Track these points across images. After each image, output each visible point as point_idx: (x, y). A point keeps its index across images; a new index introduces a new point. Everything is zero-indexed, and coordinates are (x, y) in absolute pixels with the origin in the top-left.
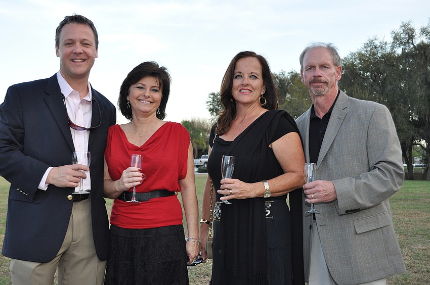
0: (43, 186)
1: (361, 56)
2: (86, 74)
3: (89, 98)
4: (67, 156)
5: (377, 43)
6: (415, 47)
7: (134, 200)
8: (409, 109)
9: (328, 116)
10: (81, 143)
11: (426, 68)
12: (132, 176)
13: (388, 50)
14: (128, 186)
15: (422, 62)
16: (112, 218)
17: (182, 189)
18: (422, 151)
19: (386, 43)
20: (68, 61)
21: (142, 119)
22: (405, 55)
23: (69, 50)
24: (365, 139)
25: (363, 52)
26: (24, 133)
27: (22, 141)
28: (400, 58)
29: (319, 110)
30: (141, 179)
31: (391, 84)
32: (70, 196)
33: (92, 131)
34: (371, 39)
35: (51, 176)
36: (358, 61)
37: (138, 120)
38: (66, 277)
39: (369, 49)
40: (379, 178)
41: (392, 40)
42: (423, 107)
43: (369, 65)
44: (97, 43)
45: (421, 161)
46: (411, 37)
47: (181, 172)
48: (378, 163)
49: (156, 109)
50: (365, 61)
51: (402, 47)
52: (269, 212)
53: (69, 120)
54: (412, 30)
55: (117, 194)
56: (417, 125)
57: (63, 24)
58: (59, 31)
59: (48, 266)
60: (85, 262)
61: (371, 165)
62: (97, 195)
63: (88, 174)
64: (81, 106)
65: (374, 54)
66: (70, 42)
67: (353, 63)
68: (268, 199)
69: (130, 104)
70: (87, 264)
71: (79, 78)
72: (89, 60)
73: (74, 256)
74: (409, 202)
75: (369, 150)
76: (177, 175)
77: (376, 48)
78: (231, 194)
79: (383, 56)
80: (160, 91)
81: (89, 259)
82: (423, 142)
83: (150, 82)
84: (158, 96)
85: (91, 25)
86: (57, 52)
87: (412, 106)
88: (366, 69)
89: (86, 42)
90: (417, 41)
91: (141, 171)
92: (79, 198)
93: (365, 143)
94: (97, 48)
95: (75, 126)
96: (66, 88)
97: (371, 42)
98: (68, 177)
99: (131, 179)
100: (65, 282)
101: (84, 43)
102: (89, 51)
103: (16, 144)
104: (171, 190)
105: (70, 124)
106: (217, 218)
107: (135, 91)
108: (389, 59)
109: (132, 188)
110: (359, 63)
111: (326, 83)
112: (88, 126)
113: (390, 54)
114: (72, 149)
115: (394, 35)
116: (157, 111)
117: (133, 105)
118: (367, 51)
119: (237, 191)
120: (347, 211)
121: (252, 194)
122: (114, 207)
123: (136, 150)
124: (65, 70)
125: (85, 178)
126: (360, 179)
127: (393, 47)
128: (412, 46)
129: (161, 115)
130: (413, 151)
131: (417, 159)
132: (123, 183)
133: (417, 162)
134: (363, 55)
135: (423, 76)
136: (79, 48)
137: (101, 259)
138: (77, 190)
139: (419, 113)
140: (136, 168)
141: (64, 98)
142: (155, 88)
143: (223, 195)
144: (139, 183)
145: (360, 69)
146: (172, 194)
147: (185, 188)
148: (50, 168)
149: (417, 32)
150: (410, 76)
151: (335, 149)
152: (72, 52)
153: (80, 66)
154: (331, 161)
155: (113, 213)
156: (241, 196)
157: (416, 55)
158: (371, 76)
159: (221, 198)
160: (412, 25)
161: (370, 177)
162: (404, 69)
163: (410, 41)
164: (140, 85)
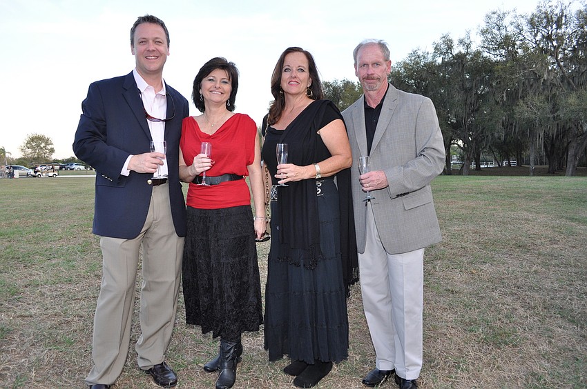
0: (125, 172)
1: (406, 65)
2: (159, 71)
3: (163, 92)
4: (145, 145)
5: (420, 53)
6: (453, 56)
7: (204, 183)
8: (448, 112)
9: (380, 106)
10: (157, 132)
11: (463, 75)
12: (202, 163)
13: (430, 59)
14: (199, 170)
15: (460, 70)
16: (187, 200)
17: (250, 173)
18: (459, 150)
19: (428, 53)
20: (142, 58)
21: (213, 109)
22: (444, 64)
23: (143, 48)
24: (413, 129)
25: (407, 61)
26: (106, 125)
27: (105, 133)
28: (440, 67)
29: (371, 102)
30: (210, 164)
31: (432, 90)
32: (150, 182)
33: (167, 122)
34: (415, 50)
35: (132, 164)
36: (403, 70)
37: (210, 111)
38: (149, 252)
39: (413, 58)
40: (425, 165)
41: (434, 51)
42: (460, 111)
43: (413, 73)
44: (168, 41)
45: (458, 159)
46: (450, 47)
47: (249, 159)
48: (423, 151)
49: (226, 100)
50: (409, 69)
51: (442, 56)
52: (320, 190)
53: (146, 113)
54: (451, 41)
55: (191, 178)
56: (455, 127)
57: (136, 25)
58: (133, 31)
59: (133, 242)
60: (165, 239)
61: (418, 152)
62: (174, 179)
63: (165, 161)
64: (156, 100)
65: (417, 63)
66: (144, 40)
67: (399, 71)
68: (319, 179)
69: (203, 97)
70: (167, 240)
71: (154, 74)
72: (162, 57)
73: (155, 233)
74: (447, 192)
75: (417, 138)
76: (245, 161)
77: (419, 57)
78: (287, 177)
79: (425, 65)
80: (230, 83)
81: (169, 236)
82: (460, 143)
83: (219, 74)
84: (228, 87)
85: (162, 25)
86: (132, 51)
87: (451, 110)
88: (410, 77)
89: (158, 40)
90: (455, 51)
91: (209, 157)
92: (158, 182)
93: (414, 132)
94: (168, 46)
95: (152, 118)
96: (141, 83)
97: (415, 52)
98: (147, 164)
99: (201, 165)
100: (148, 256)
101: (157, 42)
102: (162, 48)
103: (99, 135)
104: (239, 174)
105: (147, 116)
106: (274, 199)
107: (206, 84)
108: (430, 67)
109: (202, 172)
110: (404, 72)
111: (379, 79)
112: (164, 117)
113: (431, 63)
114: (149, 139)
115: (435, 46)
116: (227, 103)
117: (206, 96)
118: (411, 60)
119: (293, 174)
120: (398, 196)
121: (306, 177)
122: (189, 190)
123: (208, 138)
124: (140, 67)
125: (162, 164)
126: (408, 167)
127: (434, 57)
128: (451, 56)
129: (230, 106)
130: (451, 151)
131: (455, 158)
132: (195, 169)
133: (455, 160)
134: (408, 64)
135: (461, 83)
136: (152, 47)
137: (180, 235)
138: (156, 176)
139: (456, 116)
140: (206, 155)
141: (141, 93)
142: (225, 80)
143: (280, 179)
144: (209, 168)
145: (405, 77)
146: (241, 177)
147: (253, 173)
148: (131, 156)
149: (455, 43)
150: (449, 82)
151: (388, 136)
152: (146, 50)
153: (154, 62)
154: (383, 147)
155: (188, 196)
156: (296, 178)
157: (454, 63)
158: (415, 83)
159: (279, 182)
160: (451, 37)
161: (416, 164)
162: (444, 77)
163: (449, 51)
164: (211, 78)
